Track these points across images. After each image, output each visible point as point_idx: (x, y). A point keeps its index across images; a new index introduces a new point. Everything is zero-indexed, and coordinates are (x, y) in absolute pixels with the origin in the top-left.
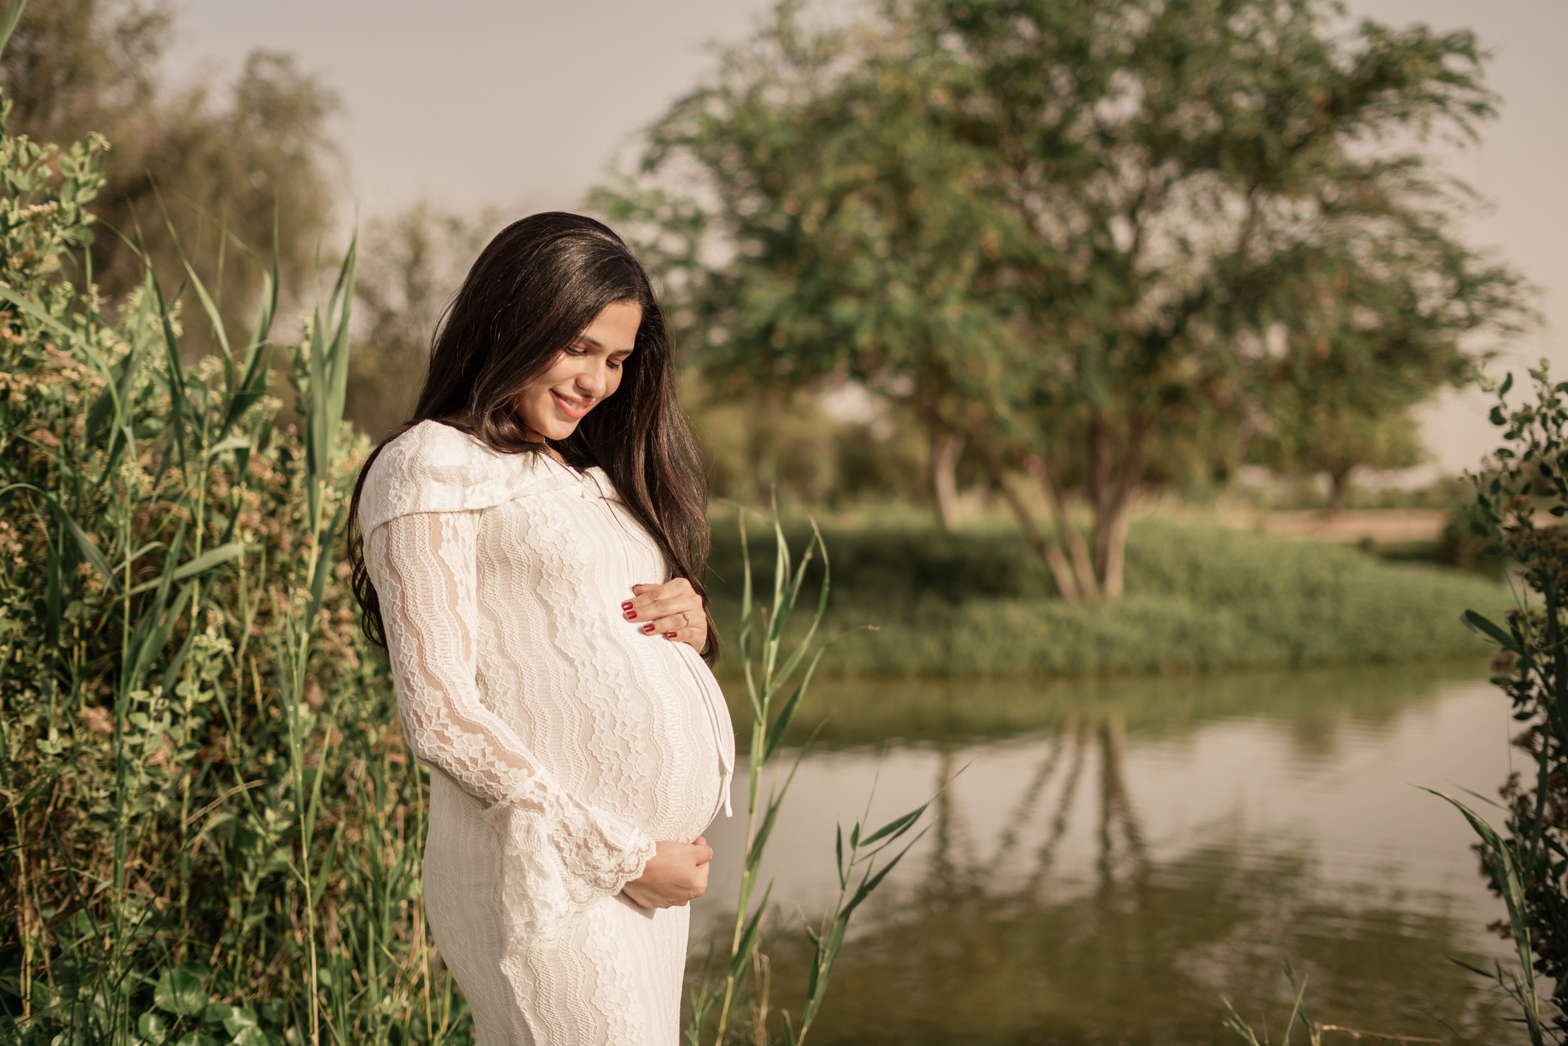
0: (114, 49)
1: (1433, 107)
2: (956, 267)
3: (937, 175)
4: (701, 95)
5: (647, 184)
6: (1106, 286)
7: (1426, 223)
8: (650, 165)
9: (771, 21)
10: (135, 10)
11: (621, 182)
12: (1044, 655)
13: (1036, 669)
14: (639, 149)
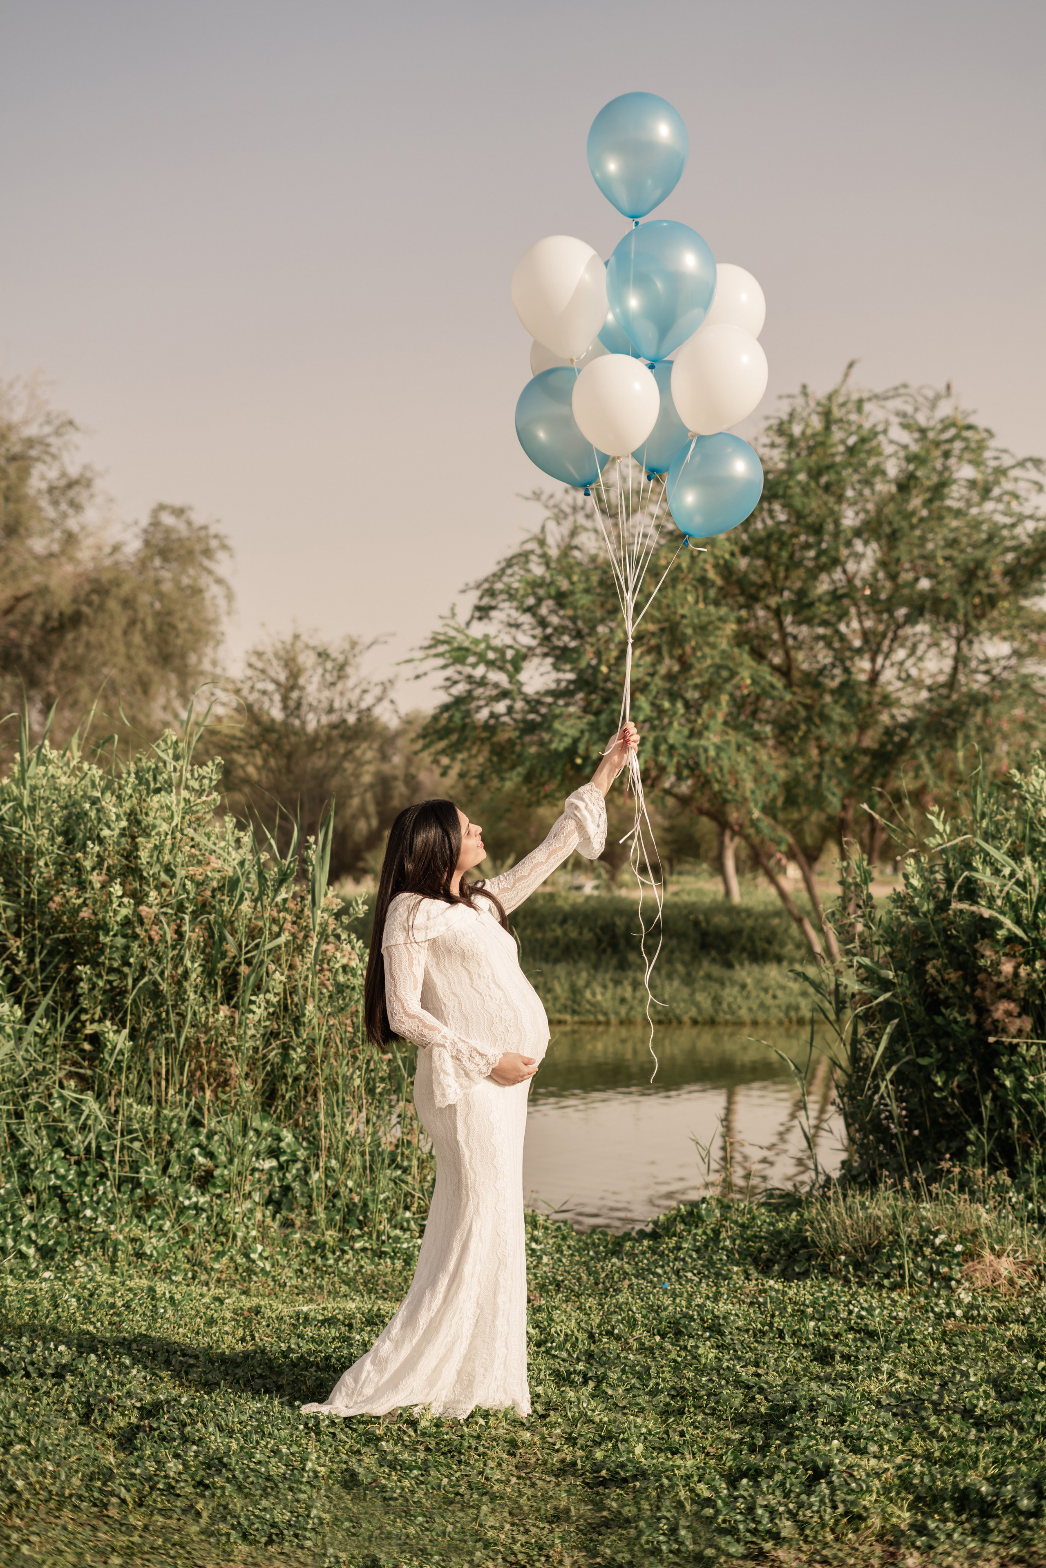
0: (44, 503)
2: (717, 703)
3: (703, 629)
4: (524, 557)
5: (478, 630)
6: (838, 713)
8: (483, 612)
10: (64, 474)
11: (458, 630)
12: (797, 1008)
13: (790, 1021)
14: (473, 598)
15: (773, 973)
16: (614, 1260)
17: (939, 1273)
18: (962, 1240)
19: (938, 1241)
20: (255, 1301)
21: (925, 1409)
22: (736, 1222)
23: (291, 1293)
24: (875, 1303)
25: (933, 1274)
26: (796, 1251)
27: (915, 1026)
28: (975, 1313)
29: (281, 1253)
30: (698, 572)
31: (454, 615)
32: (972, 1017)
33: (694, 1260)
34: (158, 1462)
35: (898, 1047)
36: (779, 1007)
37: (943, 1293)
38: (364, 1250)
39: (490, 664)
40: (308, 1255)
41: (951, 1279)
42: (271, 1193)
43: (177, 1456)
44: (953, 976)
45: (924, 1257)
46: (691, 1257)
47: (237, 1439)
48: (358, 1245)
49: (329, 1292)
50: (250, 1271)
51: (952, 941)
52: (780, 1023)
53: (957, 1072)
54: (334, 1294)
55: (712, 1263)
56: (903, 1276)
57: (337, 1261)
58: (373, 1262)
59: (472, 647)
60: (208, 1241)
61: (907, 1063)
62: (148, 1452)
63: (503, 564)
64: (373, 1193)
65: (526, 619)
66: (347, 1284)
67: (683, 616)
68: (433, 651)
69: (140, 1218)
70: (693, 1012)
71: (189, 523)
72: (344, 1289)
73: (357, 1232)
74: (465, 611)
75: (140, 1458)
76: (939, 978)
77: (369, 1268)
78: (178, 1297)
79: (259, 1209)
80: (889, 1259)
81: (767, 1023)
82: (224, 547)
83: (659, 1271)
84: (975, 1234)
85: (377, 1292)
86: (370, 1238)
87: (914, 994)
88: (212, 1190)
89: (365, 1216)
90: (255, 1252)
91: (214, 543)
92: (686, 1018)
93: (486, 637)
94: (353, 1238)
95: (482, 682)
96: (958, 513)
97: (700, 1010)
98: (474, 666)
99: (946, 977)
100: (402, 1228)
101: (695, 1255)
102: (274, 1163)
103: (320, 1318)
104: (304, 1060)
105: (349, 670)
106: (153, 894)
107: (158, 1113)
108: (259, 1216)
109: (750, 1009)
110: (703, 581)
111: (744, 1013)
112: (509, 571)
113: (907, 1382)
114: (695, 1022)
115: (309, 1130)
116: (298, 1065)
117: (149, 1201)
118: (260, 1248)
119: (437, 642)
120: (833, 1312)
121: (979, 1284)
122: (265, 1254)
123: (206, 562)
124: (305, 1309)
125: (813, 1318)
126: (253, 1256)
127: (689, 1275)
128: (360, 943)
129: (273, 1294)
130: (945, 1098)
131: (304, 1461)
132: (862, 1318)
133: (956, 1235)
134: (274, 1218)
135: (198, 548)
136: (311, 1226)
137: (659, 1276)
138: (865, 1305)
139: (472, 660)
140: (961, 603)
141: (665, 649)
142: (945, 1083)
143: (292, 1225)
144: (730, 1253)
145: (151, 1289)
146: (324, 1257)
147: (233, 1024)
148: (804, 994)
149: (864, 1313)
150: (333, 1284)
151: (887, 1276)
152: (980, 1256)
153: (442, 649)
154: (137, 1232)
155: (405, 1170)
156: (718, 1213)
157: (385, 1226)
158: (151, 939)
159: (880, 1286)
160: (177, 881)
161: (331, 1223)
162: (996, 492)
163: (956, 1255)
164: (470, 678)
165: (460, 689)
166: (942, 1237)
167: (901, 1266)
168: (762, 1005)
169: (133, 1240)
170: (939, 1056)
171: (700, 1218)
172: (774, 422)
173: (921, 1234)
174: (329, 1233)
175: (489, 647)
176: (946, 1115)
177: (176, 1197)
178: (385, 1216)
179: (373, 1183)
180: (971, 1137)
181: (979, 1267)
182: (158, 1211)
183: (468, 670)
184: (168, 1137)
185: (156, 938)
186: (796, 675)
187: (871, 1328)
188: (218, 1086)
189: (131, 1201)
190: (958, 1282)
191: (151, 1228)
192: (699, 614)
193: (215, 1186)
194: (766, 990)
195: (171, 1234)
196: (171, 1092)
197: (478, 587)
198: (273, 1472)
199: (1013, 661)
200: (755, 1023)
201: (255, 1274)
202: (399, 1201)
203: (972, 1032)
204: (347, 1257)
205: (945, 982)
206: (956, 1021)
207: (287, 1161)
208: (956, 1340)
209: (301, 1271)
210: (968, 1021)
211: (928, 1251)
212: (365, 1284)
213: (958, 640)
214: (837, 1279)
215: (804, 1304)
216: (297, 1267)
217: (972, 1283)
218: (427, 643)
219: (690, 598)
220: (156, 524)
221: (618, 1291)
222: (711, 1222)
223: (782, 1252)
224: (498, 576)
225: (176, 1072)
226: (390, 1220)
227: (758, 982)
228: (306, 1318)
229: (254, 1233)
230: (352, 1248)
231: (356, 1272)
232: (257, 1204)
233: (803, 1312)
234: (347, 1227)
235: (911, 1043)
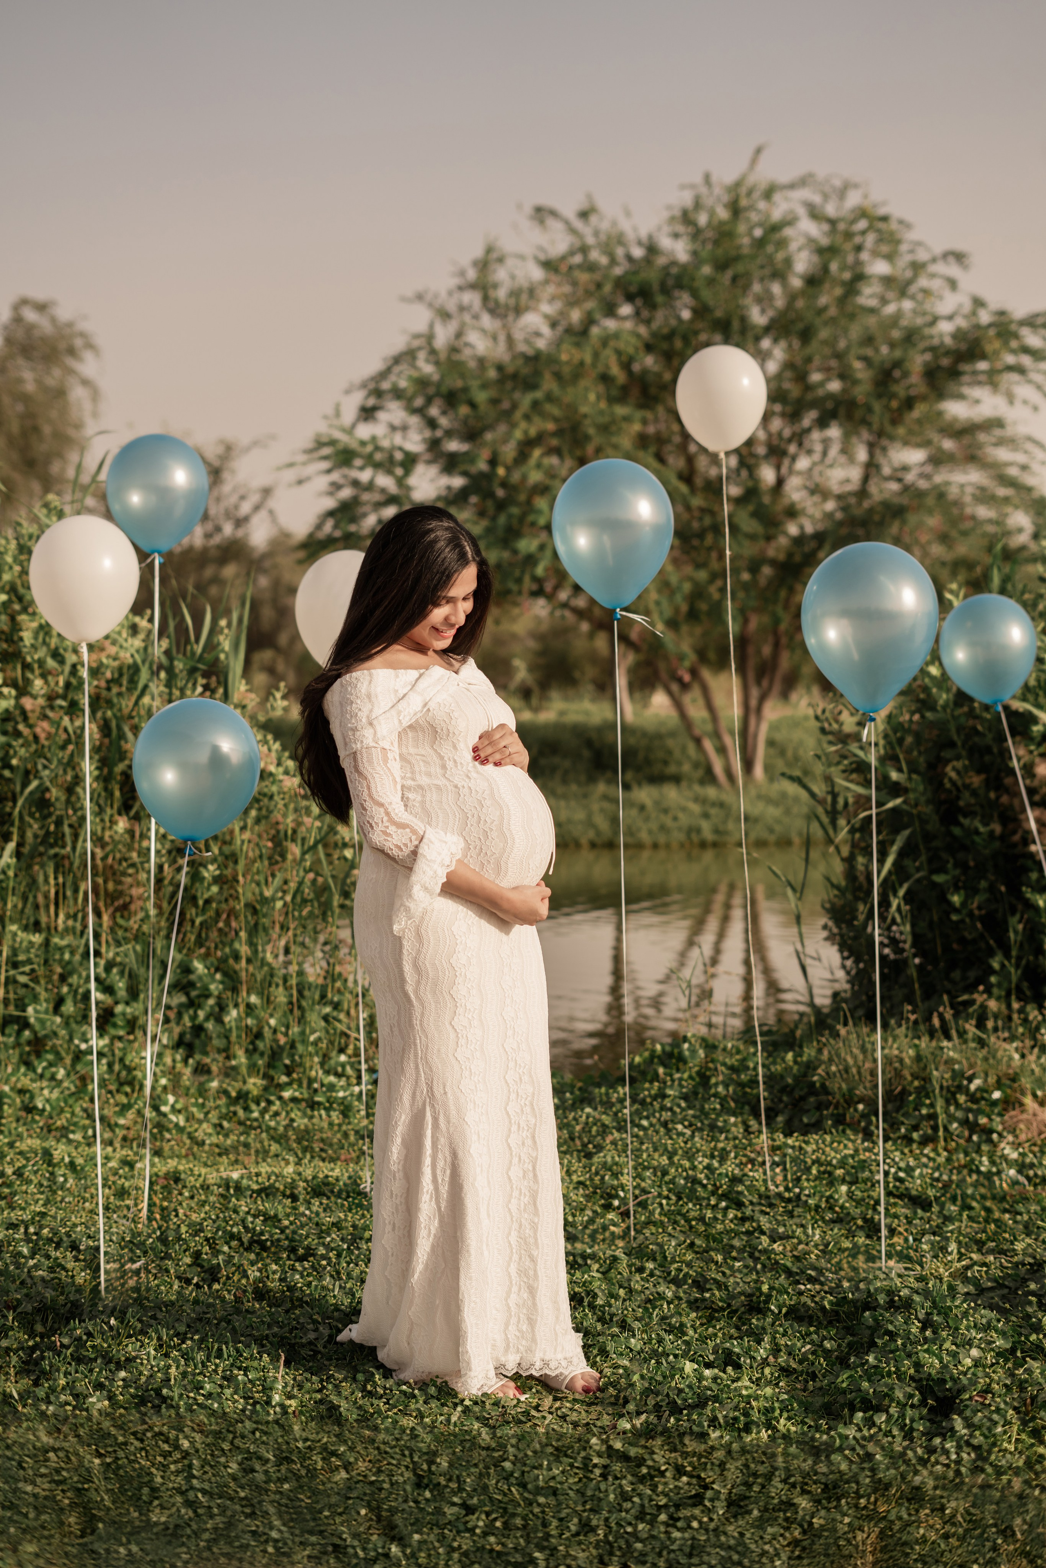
1: (1014, 377)
4: (412, 354)
5: (364, 431)
6: (745, 522)
7: (1013, 471)
8: (367, 413)
9: (472, 274)
11: (344, 430)
12: (698, 831)
13: (691, 842)
14: (357, 399)
15: (671, 794)
16: (588, 1110)
17: (976, 1124)
18: (999, 1085)
19: (973, 1087)
20: (172, 1164)
21: (1030, 1303)
22: (724, 1064)
23: (210, 1153)
24: (912, 1162)
25: (973, 1127)
26: (803, 1099)
27: (928, 837)
28: (1031, 1173)
29: (196, 1105)
30: (600, 368)
31: (338, 414)
32: (997, 828)
33: (683, 1110)
34: (76, 1396)
35: (907, 862)
36: (680, 829)
37: (985, 1148)
38: (294, 1100)
39: (377, 466)
40: (228, 1106)
41: (991, 1131)
42: (182, 1035)
43: (99, 1386)
44: (976, 780)
45: (958, 1106)
46: (679, 1106)
47: (175, 1360)
48: (287, 1094)
49: (257, 1152)
50: (161, 1126)
51: (976, 739)
52: (682, 845)
53: (976, 891)
54: (263, 1154)
55: (704, 1113)
56: (935, 1128)
57: (263, 1112)
58: (305, 1115)
59: (359, 449)
60: (110, 1092)
61: (918, 881)
62: (62, 1382)
63: (389, 363)
64: (303, 1033)
65: (414, 420)
66: (278, 1142)
67: (585, 416)
68: (316, 455)
69: (28, 1065)
70: (591, 834)
71: (53, 320)
72: (274, 1148)
73: (284, 1079)
74: (349, 414)
75: (52, 1390)
76: (959, 783)
77: (301, 1122)
78: (80, 1161)
79: (168, 1053)
80: (916, 1109)
81: (668, 846)
82: (90, 346)
83: (645, 1123)
84: (1014, 1079)
85: (312, 1150)
86: (300, 1085)
87: (928, 802)
88: (113, 1032)
89: (293, 1061)
90: (166, 1103)
91: (78, 342)
92: (584, 841)
93: (374, 439)
94: (281, 1087)
95: (370, 486)
96: (872, 311)
97: (598, 833)
98: (362, 468)
99: (967, 781)
100: (337, 1075)
101: (683, 1104)
102: (183, 999)
103: (255, 1187)
104: (216, 880)
105: (226, 475)
106: (38, 683)
107: (47, 943)
108: (168, 1060)
109: (650, 832)
110: (605, 378)
111: (644, 836)
112: (397, 369)
113: (984, 1264)
114: (593, 845)
115: (224, 960)
116: (209, 885)
117: (38, 1045)
118: (171, 1099)
119: (320, 444)
120: (867, 1174)
121: (1023, 1137)
122: (178, 1106)
123: (70, 362)
124: (235, 1175)
125: (843, 1181)
126: (164, 1109)
127: (680, 1127)
128: (277, 746)
129: (190, 1155)
130: (962, 921)
131: (267, 1389)
132: (901, 1181)
133: (992, 1080)
134: (185, 1061)
135: (62, 346)
136: (230, 1072)
137: (644, 1129)
138: (902, 1165)
139: (358, 462)
140: (877, 406)
141: (565, 452)
142: (964, 904)
143: (209, 1072)
144: (723, 1101)
145: (47, 1154)
146: (246, 1109)
147: (133, 836)
148: (706, 816)
149: (902, 1174)
150: (261, 1142)
151: (916, 1128)
152: (1022, 1105)
153: (326, 451)
154: (25, 1081)
155: (336, 1006)
156: (701, 1053)
157: (317, 1072)
158: (36, 738)
159: (909, 1140)
160: (67, 669)
161: (253, 1068)
162: (913, 289)
163: (994, 1103)
164: (356, 483)
165: (346, 493)
166: (977, 1083)
167: (933, 1117)
168: (663, 828)
169: (22, 1092)
170: (957, 872)
171: (681, 1059)
172: (677, 213)
173: (953, 1078)
174: (252, 1080)
175: (377, 448)
176: (962, 941)
177: (71, 1040)
178: (316, 1059)
179: (302, 1020)
180: (996, 965)
181: (1024, 1116)
182: (50, 1057)
183: (355, 474)
184: (59, 970)
185: (42, 736)
186: (699, 482)
187: (914, 1193)
188: (117, 910)
189: (17, 1045)
190: (1000, 1135)
191: (42, 1076)
192: (601, 413)
193: (115, 1026)
194: (666, 811)
195: (66, 1084)
196: (61, 917)
197: (364, 385)
198: (229, 1407)
199: (928, 469)
200: (655, 846)
201: (168, 1130)
202: (331, 1042)
203: (997, 844)
204: (274, 1108)
205: (967, 787)
206: (977, 832)
207: (199, 996)
208: (1020, 1207)
209: (221, 1126)
210: (991, 833)
211: (962, 1099)
212: (299, 1141)
213: (871, 446)
214: (856, 1132)
215: (829, 1164)
216: (215, 1121)
217: (1016, 1137)
218: (310, 445)
219: (592, 397)
220: (18, 319)
221: (599, 1148)
222: (694, 1064)
223: (785, 1098)
224: (384, 374)
225: (69, 893)
226: (322, 1064)
227: (657, 803)
228: (238, 1188)
229: (163, 1081)
230: (280, 1098)
231: (286, 1127)
232: (165, 1047)
233: (830, 1174)
234: (272, 1072)
235: (923, 858)
